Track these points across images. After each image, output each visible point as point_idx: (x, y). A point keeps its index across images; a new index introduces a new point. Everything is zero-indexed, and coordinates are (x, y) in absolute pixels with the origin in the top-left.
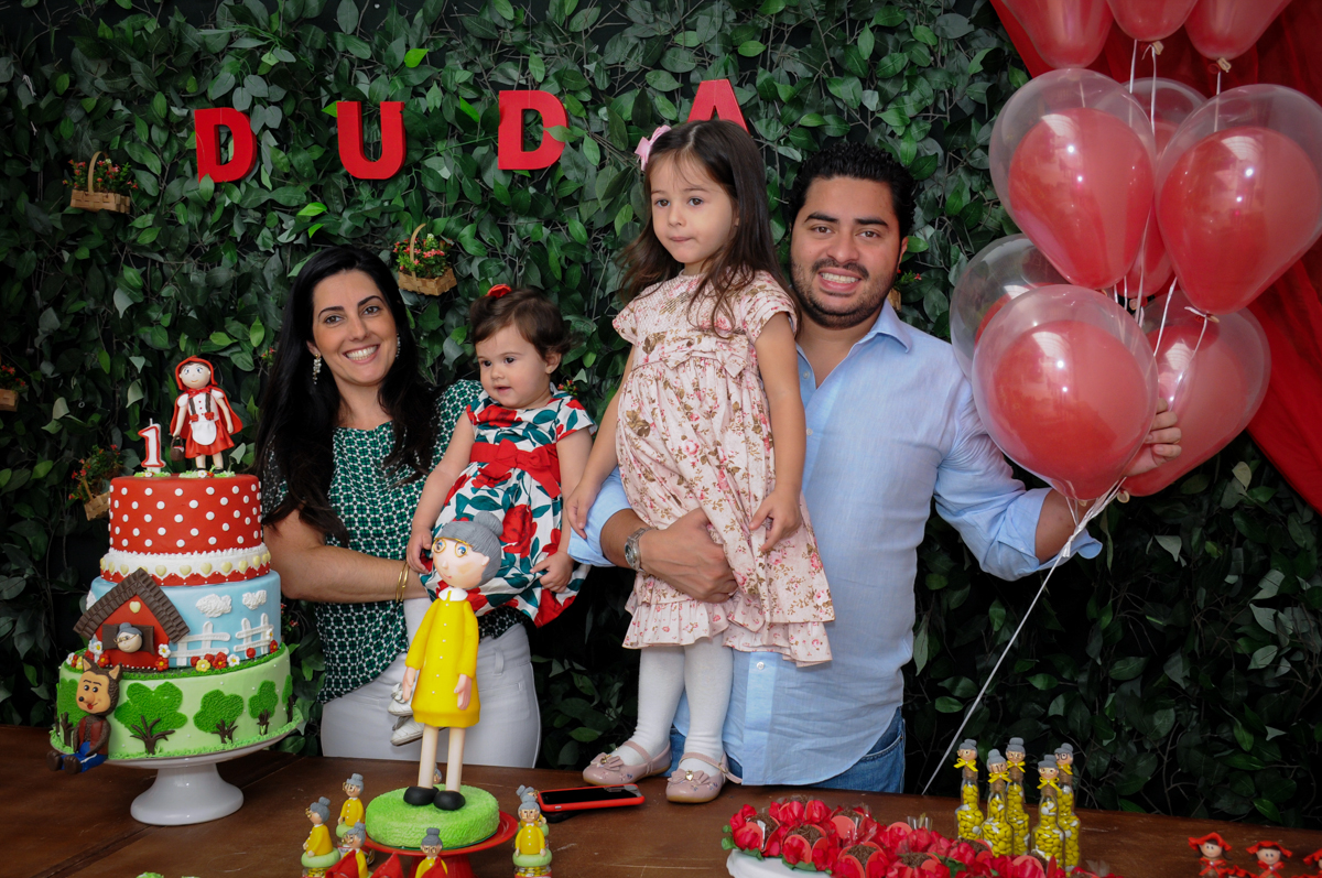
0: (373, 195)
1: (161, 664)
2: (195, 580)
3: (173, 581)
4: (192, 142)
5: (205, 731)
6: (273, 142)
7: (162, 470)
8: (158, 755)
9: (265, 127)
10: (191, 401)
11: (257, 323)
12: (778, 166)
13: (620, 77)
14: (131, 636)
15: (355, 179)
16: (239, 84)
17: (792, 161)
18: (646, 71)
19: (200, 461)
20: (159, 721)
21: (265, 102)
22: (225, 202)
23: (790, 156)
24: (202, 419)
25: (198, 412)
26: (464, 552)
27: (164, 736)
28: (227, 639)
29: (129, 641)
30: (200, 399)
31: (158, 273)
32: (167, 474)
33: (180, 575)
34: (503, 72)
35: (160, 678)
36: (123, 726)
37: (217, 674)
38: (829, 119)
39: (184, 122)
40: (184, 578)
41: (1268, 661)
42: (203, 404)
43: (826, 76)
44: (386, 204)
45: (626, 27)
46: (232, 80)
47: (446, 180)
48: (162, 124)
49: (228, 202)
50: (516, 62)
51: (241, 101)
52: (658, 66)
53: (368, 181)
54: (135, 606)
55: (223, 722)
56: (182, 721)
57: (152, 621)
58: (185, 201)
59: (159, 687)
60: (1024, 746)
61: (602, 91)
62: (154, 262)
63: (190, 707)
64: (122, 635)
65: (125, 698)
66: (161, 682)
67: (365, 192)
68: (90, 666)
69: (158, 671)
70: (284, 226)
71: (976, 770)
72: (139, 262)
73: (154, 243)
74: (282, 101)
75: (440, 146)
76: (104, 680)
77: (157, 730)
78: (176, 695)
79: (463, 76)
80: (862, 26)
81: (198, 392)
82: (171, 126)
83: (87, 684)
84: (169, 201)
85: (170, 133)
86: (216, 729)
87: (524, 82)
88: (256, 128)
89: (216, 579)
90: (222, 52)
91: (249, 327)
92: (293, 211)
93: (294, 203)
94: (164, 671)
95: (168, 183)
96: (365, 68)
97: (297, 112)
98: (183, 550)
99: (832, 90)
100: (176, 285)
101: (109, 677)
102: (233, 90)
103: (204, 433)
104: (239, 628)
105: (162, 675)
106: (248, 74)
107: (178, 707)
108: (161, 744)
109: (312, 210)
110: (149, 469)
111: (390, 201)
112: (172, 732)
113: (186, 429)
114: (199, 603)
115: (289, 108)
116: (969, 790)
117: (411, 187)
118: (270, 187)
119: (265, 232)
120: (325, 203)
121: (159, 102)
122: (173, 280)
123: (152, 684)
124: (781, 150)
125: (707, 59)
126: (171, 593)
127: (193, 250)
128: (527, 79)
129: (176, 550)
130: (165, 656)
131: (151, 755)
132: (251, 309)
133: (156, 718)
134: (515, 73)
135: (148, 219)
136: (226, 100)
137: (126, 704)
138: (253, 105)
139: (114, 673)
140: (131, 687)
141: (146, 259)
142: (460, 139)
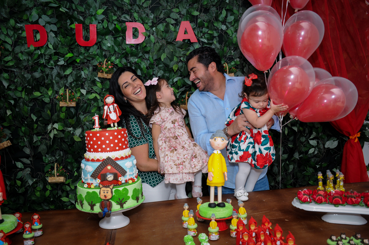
0: (85, 51)
1: (120, 183)
2: (122, 158)
3: (117, 159)
4: (24, 34)
5: (134, 200)
6: (53, 35)
7: (100, 128)
8: (124, 208)
9: (51, 31)
10: (109, 107)
11: (50, 89)
12: (201, 44)
13: (158, 20)
14: (112, 176)
15: (80, 46)
16: (40, 17)
17: (205, 43)
18: (166, 18)
19: (112, 125)
20: (123, 199)
21: (49, 23)
22: (38, 53)
23: (204, 41)
24: (113, 112)
25: (111, 110)
26: (223, 140)
27: (125, 203)
28: (132, 174)
29: (110, 177)
30: (111, 107)
31: (14, 75)
32: (101, 129)
33: (118, 157)
34: (125, 17)
35: (122, 187)
36: (113, 202)
37: (134, 183)
38: (215, 32)
39: (21, 28)
40: (119, 158)
41: (313, 151)
42: (113, 108)
43: (213, 21)
44: (91, 53)
45: (160, 6)
46: (37, 17)
47: (109, 47)
48: (12, 29)
49: (40, 53)
50: (128, 14)
51: (42, 22)
52: (169, 17)
53: (84, 47)
54: (109, 167)
55: (137, 196)
56: (129, 197)
57: (116, 171)
58: (22, 52)
59: (123, 189)
60: (330, 171)
61: (154, 23)
62: (12, 71)
63: (130, 194)
64: (109, 176)
65: (114, 194)
66: (123, 188)
67: (83, 50)
68: (102, 186)
69: (119, 185)
70: (60, 60)
71: (323, 178)
72: (7, 71)
73: (13, 66)
74: (56, 23)
75: (107, 37)
76: (108, 189)
77: (123, 201)
78: (126, 190)
79: (115, 18)
80: (222, 8)
81: (110, 105)
82: (15, 29)
83: (104, 191)
84: (16, 53)
85: (14, 32)
86: (136, 199)
87: (131, 20)
88: (48, 31)
89: (126, 157)
90: (32, 7)
91: (48, 90)
92: (63, 56)
93: (65, 53)
94: (121, 184)
95: (15, 47)
96: (81, 14)
97: (61, 26)
98: (118, 150)
99: (215, 25)
100: (20, 78)
101: (110, 188)
102: (38, 19)
103: (113, 116)
104: (133, 170)
105: (121, 186)
106: (42, 15)
107: (128, 194)
108: (124, 205)
109: (69, 55)
110: (96, 128)
111: (92, 53)
112: (127, 201)
113: (107, 115)
114: (126, 165)
115: (59, 25)
116: (321, 183)
117: (98, 49)
118: (52, 48)
119: (52, 62)
120: (72, 53)
121: (12, 22)
122: (18, 77)
123: (121, 189)
124: (202, 40)
125: (182, 16)
126: (119, 162)
127: (26, 68)
128: (132, 19)
129: (116, 150)
130: (121, 180)
131: (123, 209)
132: (49, 84)
133: (123, 198)
134: (128, 17)
135: (9, 58)
136: (37, 22)
137: (114, 195)
138: (46, 24)
139: (111, 187)
140: (115, 191)
141: (9, 70)
142: (113, 35)
